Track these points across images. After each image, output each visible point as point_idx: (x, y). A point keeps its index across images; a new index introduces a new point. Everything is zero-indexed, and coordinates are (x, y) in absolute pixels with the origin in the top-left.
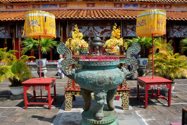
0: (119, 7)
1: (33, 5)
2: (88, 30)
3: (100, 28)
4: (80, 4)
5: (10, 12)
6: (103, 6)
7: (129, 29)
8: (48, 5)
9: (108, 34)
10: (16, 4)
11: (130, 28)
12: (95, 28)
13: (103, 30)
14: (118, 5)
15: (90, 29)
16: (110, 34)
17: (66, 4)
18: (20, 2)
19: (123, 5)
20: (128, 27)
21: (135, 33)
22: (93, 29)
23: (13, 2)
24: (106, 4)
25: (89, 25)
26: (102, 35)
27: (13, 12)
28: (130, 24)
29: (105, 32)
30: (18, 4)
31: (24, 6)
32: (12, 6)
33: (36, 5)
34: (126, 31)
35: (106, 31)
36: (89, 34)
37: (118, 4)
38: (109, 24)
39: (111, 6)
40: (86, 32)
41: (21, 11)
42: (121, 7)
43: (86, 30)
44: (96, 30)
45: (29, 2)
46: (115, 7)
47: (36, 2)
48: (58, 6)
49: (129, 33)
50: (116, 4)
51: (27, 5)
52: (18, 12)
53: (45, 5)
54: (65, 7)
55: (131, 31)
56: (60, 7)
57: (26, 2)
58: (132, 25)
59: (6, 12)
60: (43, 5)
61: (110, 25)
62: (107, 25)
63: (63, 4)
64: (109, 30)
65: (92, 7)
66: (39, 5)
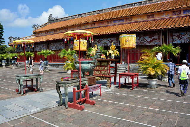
0: (178, 14)
1: (107, 22)
2: (140, 39)
3: (149, 37)
4: (142, 17)
5: (93, 28)
6: (162, 16)
7: (175, 37)
8: (117, 20)
9: (156, 42)
10: (96, 22)
11: (176, 35)
12: (145, 38)
13: (151, 39)
14: (177, 13)
15: (141, 39)
16: (157, 42)
17: (131, 18)
18: (99, 21)
19: (182, 12)
20: (174, 35)
21: (181, 40)
22: (143, 39)
23: (95, 22)
24: (164, 14)
25: (140, 36)
26: (150, 43)
27: (95, 28)
28: (176, 32)
29: (153, 41)
30: (98, 22)
31: (101, 23)
32: (94, 24)
33: (109, 21)
34: (172, 38)
35: (154, 39)
36: (140, 43)
37: (177, 11)
38: (156, 34)
39: (170, 15)
40: (138, 41)
41: (99, 27)
42: (180, 14)
43: (138, 40)
44: (146, 39)
45: (104, 20)
46: (173, 15)
47: (109, 19)
48: (125, 20)
49: (175, 40)
50: (175, 12)
51: (104, 22)
52: (98, 27)
53: (115, 20)
54: (130, 20)
55: (177, 38)
56: (126, 21)
57: (102, 20)
58: (179, 32)
59: (91, 28)
60: (114, 20)
61: (158, 35)
62: (155, 35)
63: (128, 18)
64: (156, 39)
65: (151, 18)
66: (111, 21)
